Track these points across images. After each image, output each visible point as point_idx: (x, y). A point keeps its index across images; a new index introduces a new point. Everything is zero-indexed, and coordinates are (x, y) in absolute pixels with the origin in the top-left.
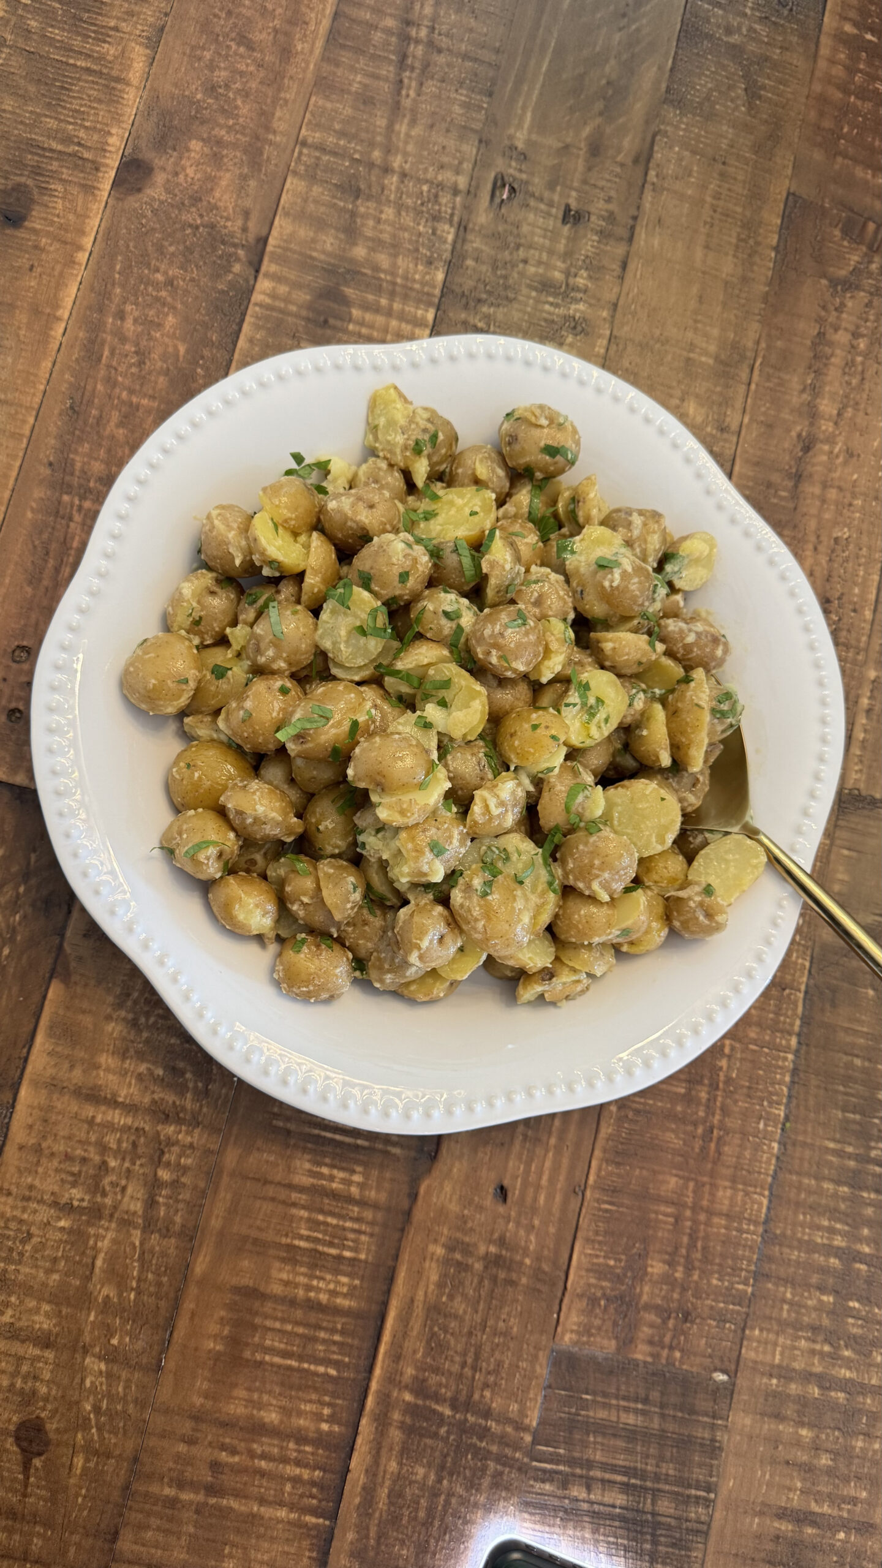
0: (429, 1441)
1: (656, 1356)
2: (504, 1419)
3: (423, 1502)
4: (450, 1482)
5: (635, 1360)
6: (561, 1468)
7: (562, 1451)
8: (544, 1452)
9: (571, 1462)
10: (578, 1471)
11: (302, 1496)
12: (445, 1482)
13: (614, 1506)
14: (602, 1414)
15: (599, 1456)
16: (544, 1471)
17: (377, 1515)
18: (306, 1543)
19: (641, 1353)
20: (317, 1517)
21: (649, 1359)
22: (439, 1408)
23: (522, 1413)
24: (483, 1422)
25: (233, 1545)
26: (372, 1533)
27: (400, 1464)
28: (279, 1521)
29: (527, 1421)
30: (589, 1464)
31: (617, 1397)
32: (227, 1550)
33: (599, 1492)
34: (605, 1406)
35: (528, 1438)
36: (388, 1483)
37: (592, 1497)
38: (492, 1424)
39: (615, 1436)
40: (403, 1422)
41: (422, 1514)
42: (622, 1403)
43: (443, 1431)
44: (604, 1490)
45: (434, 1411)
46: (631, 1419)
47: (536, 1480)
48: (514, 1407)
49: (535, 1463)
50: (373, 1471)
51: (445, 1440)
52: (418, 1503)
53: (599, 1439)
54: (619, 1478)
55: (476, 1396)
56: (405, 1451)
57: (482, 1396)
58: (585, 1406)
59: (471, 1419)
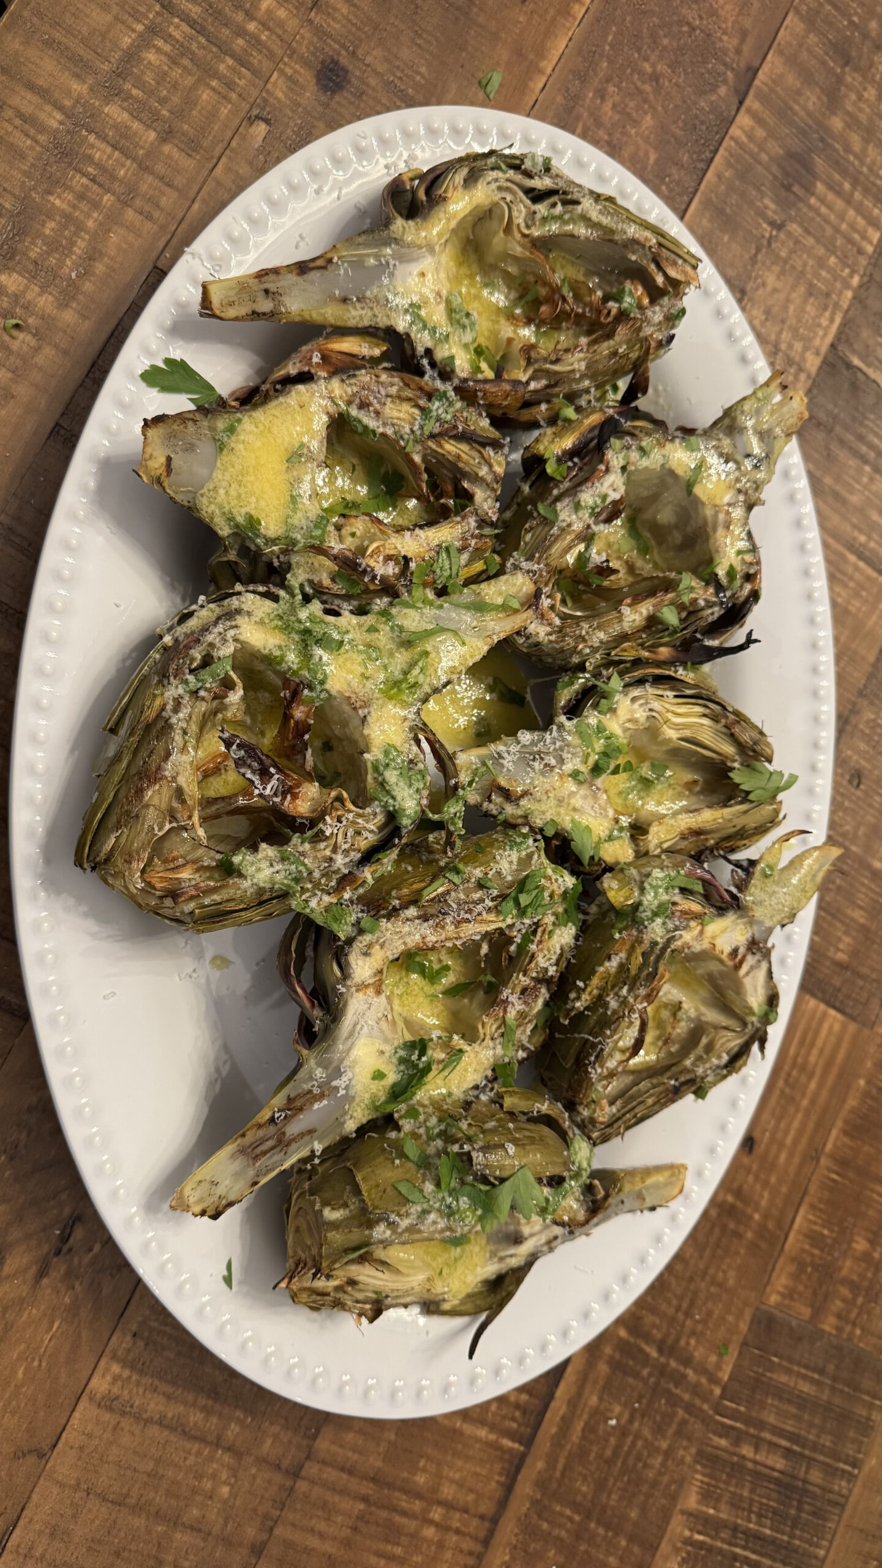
1: (839, 1329)
3: (613, 1441)
5: (823, 1331)
6: (738, 1425)
8: (727, 1407)
9: (748, 1421)
10: (752, 1431)
13: (773, 1469)
15: (772, 1419)
16: (723, 1425)
17: (568, 1447)
18: (497, 1467)
19: (829, 1325)
21: (834, 1332)
23: (718, 1366)
24: (682, 1369)
26: (560, 1466)
29: (720, 1374)
30: (761, 1425)
31: (799, 1364)
33: (764, 1454)
34: (789, 1372)
35: (718, 1391)
37: (758, 1458)
38: (690, 1373)
39: (789, 1401)
41: (608, 1453)
42: (803, 1371)
43: (645, 1372)
46: (806, 1388)
47: (715, 1433)
49: (718, 1418)
52: (607, 1441)
53: (776, 1403)
54: (784, 1443)
55: (682, 1343)
59: (673, 1364)
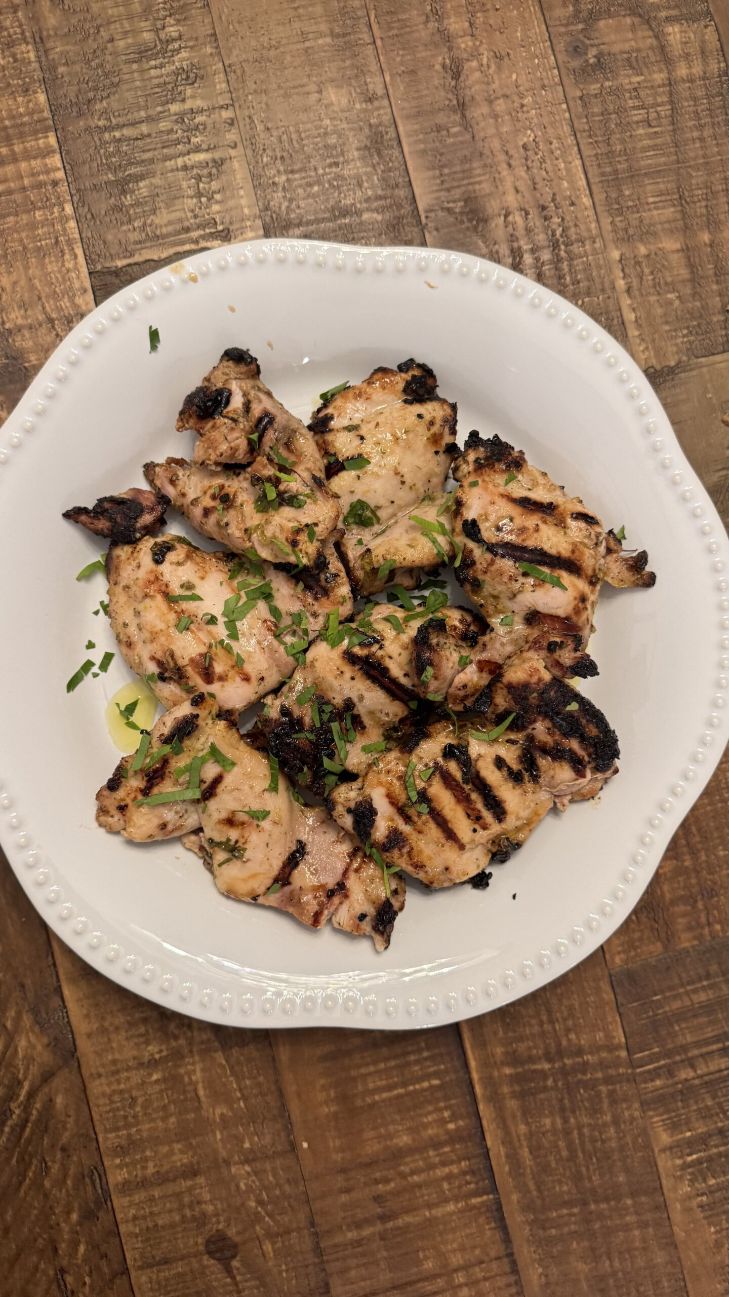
0: (542, 1096)
2: (596, 1049)
4: (576, 1118)
7: (656, 1050)
11: (460, 1187)
12: (572, 1120)
14: (676, 1005)
20: (481, 1195)
22: (539, 1067)
25: (424, 1250)
27: (527, 1124)
28: (451, 1214)
32: (421, 1255)
36: (525, 1143)
40: (513, 1092)
44: (706, 1063)
45: (534, 1071)
48: (600, 1035)
50: (508, 1140)
51: (555, 1088)
56: (526, 1112)
57: (569, 1040)
58: (659, 1004)
